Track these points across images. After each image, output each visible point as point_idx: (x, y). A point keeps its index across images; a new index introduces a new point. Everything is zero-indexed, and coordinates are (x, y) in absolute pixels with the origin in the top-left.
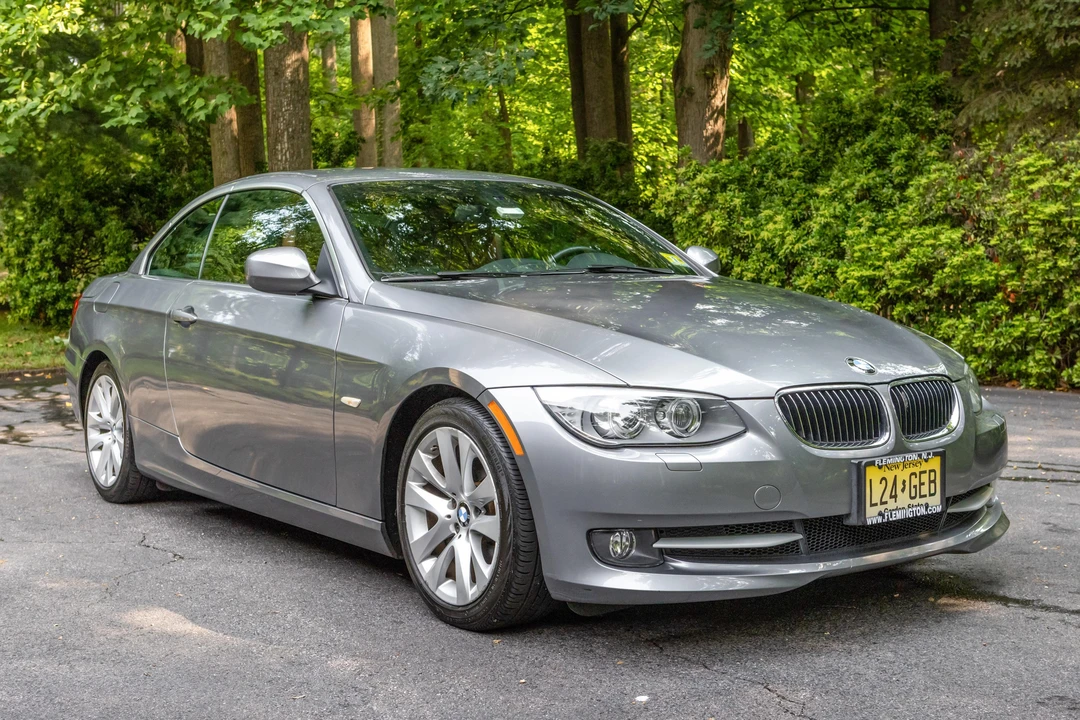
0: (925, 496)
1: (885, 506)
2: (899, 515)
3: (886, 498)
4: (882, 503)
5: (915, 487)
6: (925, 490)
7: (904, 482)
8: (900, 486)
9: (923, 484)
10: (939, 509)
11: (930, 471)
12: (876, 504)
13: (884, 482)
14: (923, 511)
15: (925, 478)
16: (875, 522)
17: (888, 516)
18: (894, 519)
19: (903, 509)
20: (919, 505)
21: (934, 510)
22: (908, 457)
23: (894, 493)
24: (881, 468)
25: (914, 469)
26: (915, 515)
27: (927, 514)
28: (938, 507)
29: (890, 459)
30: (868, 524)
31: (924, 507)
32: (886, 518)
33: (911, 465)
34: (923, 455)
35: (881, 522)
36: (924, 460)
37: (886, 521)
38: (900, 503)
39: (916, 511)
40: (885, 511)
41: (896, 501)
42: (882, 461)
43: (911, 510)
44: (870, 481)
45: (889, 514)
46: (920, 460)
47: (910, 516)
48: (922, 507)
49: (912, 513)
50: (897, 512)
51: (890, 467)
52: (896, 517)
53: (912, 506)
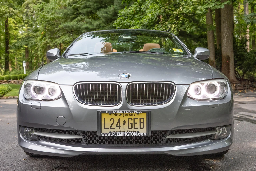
0: (138, 128)
1: (113, 130)
2: (121, 134)
3: (114, 126)
4: (111, 128)
5: (131, 124)
6: (137, 126)
7: (124, 121)
8: (122, 123)
9: (136, 123)
10: (145, 135)
11: (140, 119)
12: (108, 129)
13: (112, 120)
14: (135, 134)
15: (137, 121)
16: (106, 135)
17: (114, 134)
18: (117, 135)
19: (125, 132)
20: (133, 131)
21: (142, 134)
22: (125, 112)
23: (118, 125)
24: (110, 114)
25: (131, 117)
26: (130, 135)
27: (138, 136)
28: (144, 134)
29: (115, 111)
30: (102, 136)
31: (136, 133)
32: (113, 134)
33: (129, 115)
34: (135, 111)
35: (110, 135)
36: (136, 114)
37: (113, 135)
38: (122, 129)
39: (131, 134)
40: (113, 132)
41: (120, 128)
42: (110, 112)
43: (128, 133)
44: (105, 119)
45: (115, 133)
46: (133, 113)
47: (127, 135)
48: (135, 133)
49: (128, 134)
50: (120, 133)
51: (116, 115)
52: (119, 135)
53: (130, 131)
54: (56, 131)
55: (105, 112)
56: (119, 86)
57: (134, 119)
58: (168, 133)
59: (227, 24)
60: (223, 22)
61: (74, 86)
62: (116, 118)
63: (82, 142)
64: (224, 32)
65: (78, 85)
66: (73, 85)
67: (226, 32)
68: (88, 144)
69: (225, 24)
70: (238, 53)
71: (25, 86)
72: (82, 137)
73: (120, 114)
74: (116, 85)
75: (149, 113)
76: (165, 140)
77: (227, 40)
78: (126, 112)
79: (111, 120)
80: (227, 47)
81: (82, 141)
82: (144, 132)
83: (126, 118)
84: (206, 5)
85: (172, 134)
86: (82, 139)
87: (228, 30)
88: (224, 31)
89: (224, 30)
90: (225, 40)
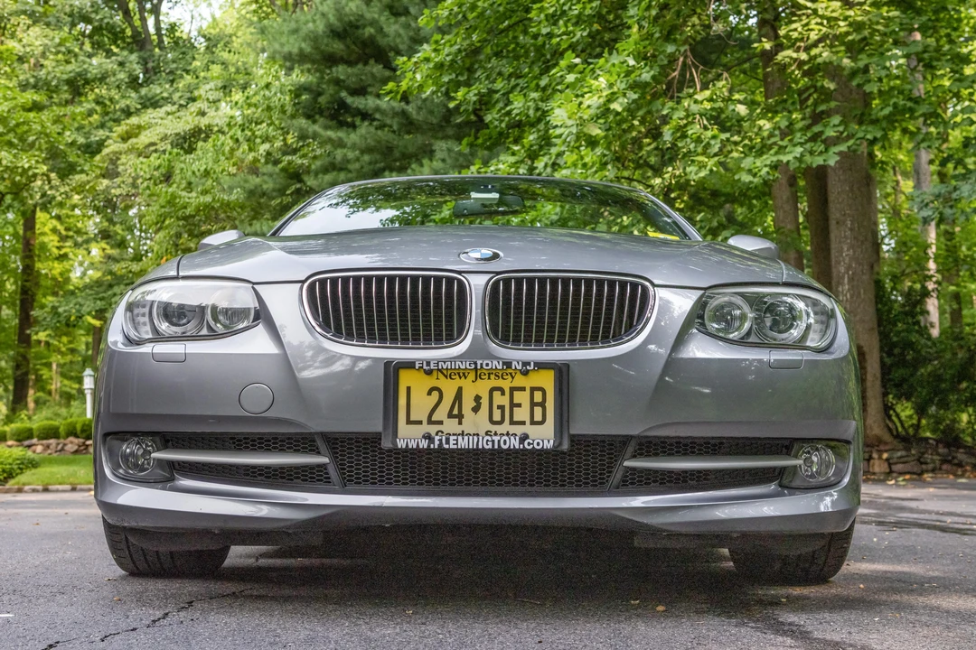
0: (523, 423)
1: (438, 427)
2: (463, 443)
3: (441, 414)
4: (430, 422)
5: (501, 408)
6: (522, 414)
7: (478, 399)
8: (468, 403)
9: (519, 405)
10: (549, 445)
11: (533, 390)
12: (420, 423)
13: (435, 394)
14: (515, 443)
15: (522, 397)
16: (412, 445)
17: (440, 440)
18: (452, 446)
19: (478, 435)
20: (508, 434)
21: (538, 444)
22: (482, 364)
23: (456, 412)
24: (429, 373)
25: (500, 383)
26: (496, 447)
27: (525, 450)
28: (546, 442)
29: (445, 363)
30: (400, 447)
31: (517, 438)
32: (437, 443)
33: (492, 377)
34: (514, 363)
35: (425, 447)
36: (518, 372)
37: (436, 447)
38: (467, 426)
39: (499, 441)
40: (437, 434)
41: (460, 423)
42: (428, 364)
43: (489, 438)
44: (409, 389)
45: (444, 438)
46: (510, 371)
47: (486, 447)
48: (512, 438)
49: (490, 443)
50: (460, 438)
51: (448, 374)
52: (457, 444)
53: (496, 434)
54: (234, 443)
55: (409, 365)
56: (460, 282)
57: (512, 390)
58: (630, 449)
59: (851, 230)
60: (838, 223)
61: (306, 285)
62: (450, 388)
63: (328, 480)
64: (841, 259)
65: (319, 280)
66: (303, 282)
67: (847, 261)
68: (349, 483)
69: (845, 232)
70: (895, 339)
71: (130, 307)
72: (325, 460)
73: (464, 374)
74: (450, 281)
75: (562, 372)
76: (617, 476)
77: (852, 288)
78: (484, 367)
79: (429, 393)
80: (855, 316)
81: (327, 473)
82: (544, 436)
83: (483, 387)
84: (772, 152)
85: (641, 454)
86: (326, 469)
87: (854, 252)
88: (842, 255)
89: (841, 251)
90: (847, 287)
